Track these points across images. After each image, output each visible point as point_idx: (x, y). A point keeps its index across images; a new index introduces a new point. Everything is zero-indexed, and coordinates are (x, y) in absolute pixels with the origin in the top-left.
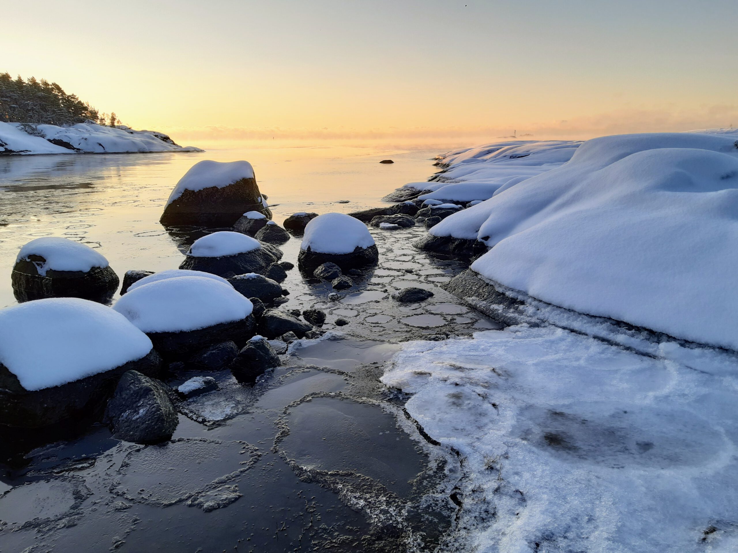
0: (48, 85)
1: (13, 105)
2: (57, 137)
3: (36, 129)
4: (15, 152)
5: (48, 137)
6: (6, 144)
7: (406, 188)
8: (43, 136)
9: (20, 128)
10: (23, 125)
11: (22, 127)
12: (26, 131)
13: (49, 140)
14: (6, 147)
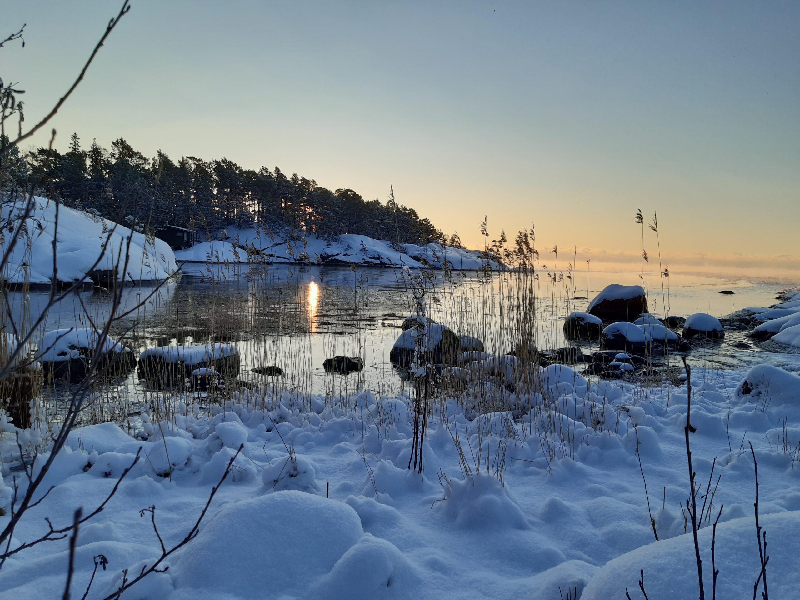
0: (407, 210)
1: (383, 227)
2: (416, 254)
3: (402, 247)
4: (387, 264)
5: (410, 254)
6: (382, 258)
7: (744, 310)
8: (406, 253)
9: (389, 245)
10: (392, 243)
11: (392, 245)
12: (394, 248)
13: (411, 256)
14: (382, 260)
